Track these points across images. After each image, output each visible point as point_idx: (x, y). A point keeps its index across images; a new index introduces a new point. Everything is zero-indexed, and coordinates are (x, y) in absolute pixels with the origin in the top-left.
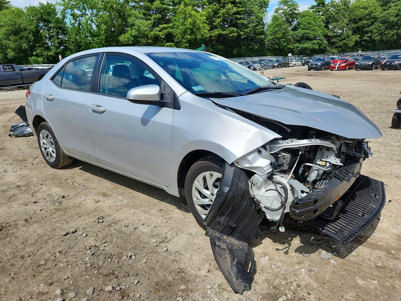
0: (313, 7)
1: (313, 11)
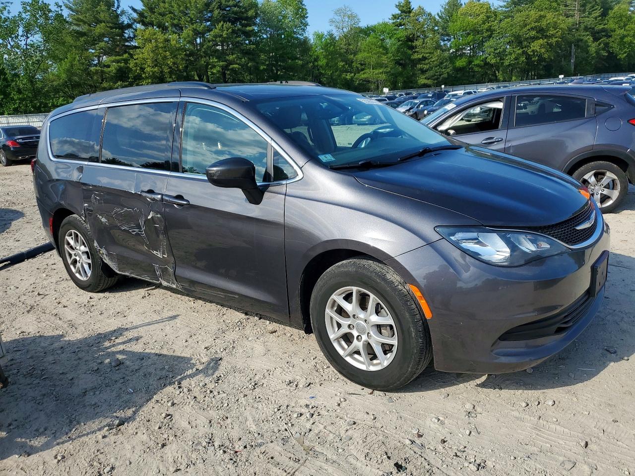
0: (395, 17)
1: (393, 23)
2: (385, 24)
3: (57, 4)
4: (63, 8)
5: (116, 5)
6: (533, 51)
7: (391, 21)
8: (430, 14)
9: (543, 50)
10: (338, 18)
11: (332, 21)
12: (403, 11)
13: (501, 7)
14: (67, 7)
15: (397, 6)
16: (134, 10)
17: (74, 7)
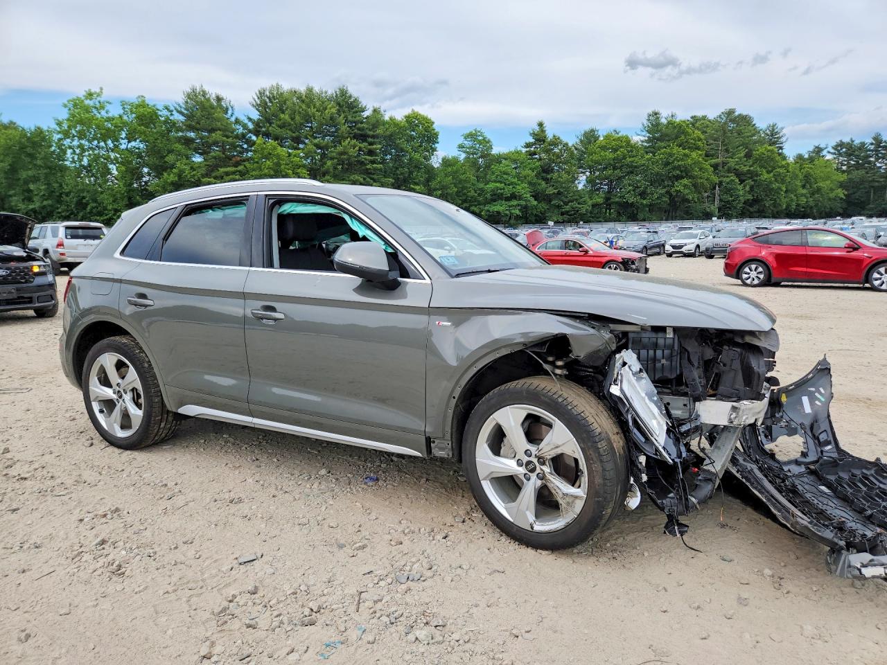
2: (518, 152)
3: (167, 108)
4: (174, 112)
5: (230, 112)
6: (676, 191)
7: (524, 150)
8: (567, 144)
9: (687, 191)
10: (468, 143)
11: (461, 147)
12: (536, 140)
13: (642, 142)
14: (178, 112)
15: (531, 134)
16: (250, 119)
17: (186, 112)
